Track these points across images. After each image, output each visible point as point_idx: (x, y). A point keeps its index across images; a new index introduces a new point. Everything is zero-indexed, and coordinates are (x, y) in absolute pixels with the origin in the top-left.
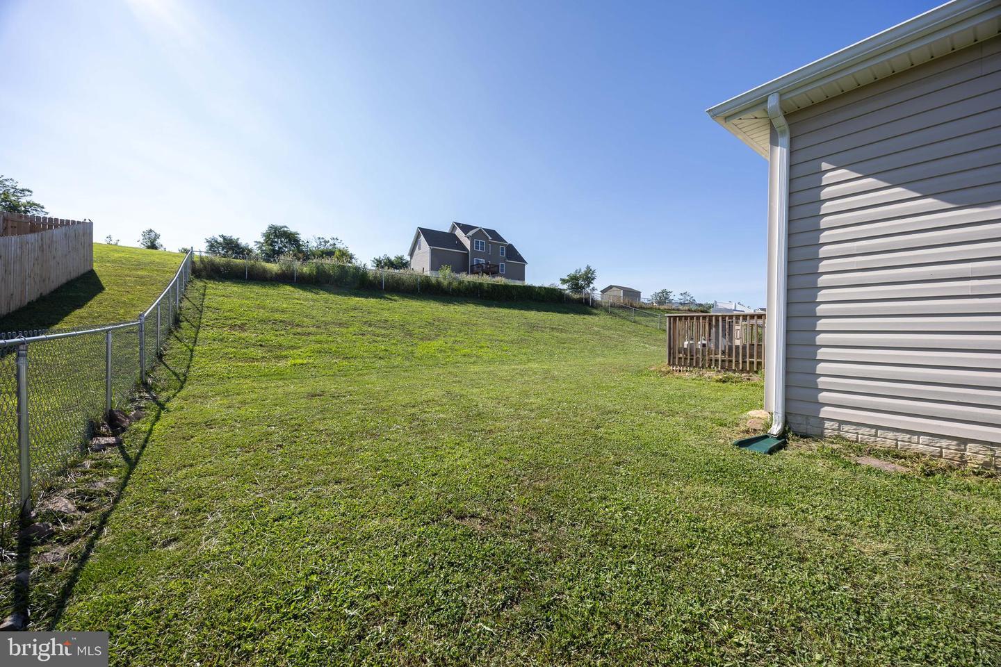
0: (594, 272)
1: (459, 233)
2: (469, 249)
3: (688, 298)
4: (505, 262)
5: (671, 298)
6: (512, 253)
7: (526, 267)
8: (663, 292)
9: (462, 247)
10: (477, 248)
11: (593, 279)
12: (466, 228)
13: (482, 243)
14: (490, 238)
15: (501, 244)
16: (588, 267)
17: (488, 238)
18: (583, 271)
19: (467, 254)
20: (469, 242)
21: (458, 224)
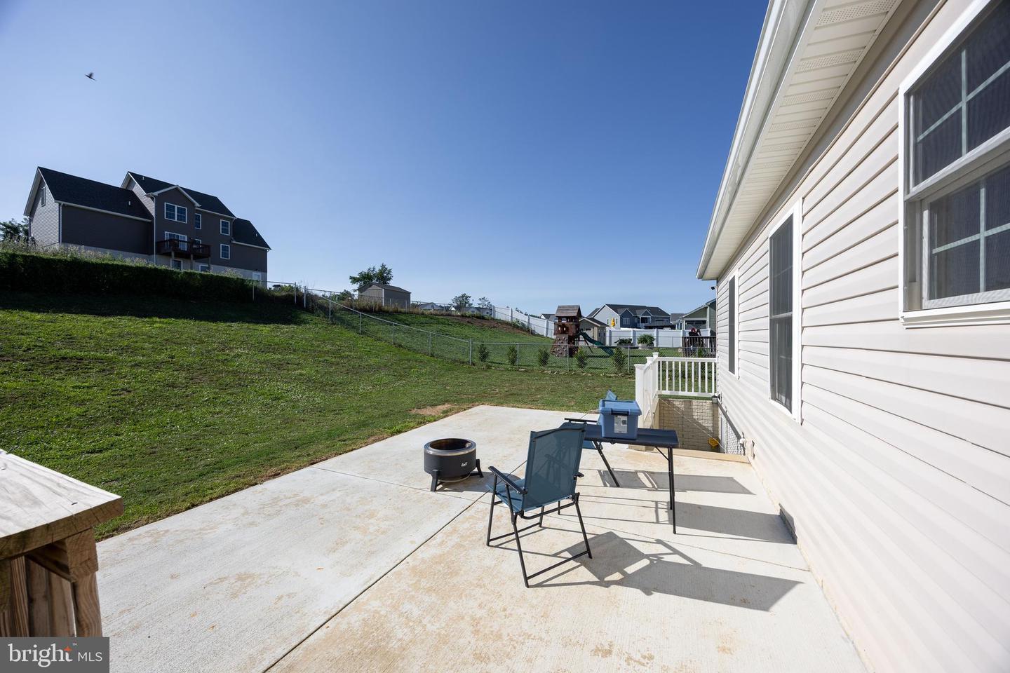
0: (390, 271)
1: (138, 190)
2: (154, 215)
3: (486, 303)
4: (230, 243)
5: (471, 302)
6: (245, 231)
7: (269, 253)
8: (463, 296)
9: (143, 211)
10: (171, 215)
11: (390, 279)
12: (150, 185)
13: (181, 211)
14: (197, 205)
15: (224, 218)
16: (383, 266)
17: (194, 204)
18: (377, 270)
19: (152, 224)
20: (154, 204)
21: (138, 177)
